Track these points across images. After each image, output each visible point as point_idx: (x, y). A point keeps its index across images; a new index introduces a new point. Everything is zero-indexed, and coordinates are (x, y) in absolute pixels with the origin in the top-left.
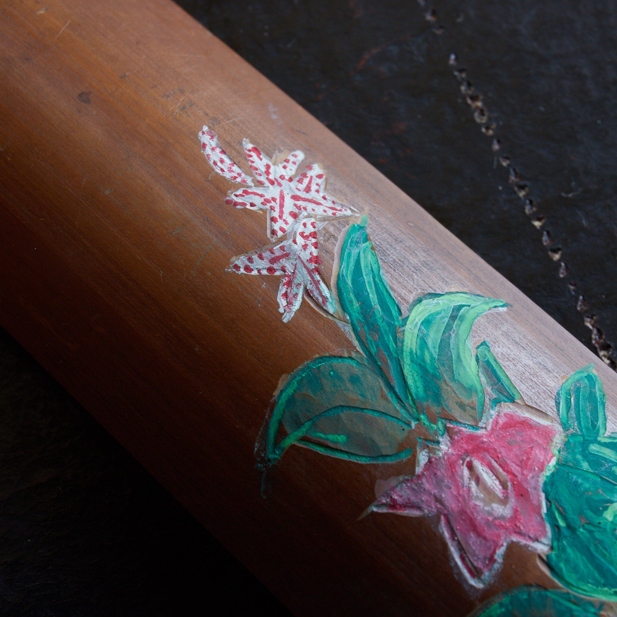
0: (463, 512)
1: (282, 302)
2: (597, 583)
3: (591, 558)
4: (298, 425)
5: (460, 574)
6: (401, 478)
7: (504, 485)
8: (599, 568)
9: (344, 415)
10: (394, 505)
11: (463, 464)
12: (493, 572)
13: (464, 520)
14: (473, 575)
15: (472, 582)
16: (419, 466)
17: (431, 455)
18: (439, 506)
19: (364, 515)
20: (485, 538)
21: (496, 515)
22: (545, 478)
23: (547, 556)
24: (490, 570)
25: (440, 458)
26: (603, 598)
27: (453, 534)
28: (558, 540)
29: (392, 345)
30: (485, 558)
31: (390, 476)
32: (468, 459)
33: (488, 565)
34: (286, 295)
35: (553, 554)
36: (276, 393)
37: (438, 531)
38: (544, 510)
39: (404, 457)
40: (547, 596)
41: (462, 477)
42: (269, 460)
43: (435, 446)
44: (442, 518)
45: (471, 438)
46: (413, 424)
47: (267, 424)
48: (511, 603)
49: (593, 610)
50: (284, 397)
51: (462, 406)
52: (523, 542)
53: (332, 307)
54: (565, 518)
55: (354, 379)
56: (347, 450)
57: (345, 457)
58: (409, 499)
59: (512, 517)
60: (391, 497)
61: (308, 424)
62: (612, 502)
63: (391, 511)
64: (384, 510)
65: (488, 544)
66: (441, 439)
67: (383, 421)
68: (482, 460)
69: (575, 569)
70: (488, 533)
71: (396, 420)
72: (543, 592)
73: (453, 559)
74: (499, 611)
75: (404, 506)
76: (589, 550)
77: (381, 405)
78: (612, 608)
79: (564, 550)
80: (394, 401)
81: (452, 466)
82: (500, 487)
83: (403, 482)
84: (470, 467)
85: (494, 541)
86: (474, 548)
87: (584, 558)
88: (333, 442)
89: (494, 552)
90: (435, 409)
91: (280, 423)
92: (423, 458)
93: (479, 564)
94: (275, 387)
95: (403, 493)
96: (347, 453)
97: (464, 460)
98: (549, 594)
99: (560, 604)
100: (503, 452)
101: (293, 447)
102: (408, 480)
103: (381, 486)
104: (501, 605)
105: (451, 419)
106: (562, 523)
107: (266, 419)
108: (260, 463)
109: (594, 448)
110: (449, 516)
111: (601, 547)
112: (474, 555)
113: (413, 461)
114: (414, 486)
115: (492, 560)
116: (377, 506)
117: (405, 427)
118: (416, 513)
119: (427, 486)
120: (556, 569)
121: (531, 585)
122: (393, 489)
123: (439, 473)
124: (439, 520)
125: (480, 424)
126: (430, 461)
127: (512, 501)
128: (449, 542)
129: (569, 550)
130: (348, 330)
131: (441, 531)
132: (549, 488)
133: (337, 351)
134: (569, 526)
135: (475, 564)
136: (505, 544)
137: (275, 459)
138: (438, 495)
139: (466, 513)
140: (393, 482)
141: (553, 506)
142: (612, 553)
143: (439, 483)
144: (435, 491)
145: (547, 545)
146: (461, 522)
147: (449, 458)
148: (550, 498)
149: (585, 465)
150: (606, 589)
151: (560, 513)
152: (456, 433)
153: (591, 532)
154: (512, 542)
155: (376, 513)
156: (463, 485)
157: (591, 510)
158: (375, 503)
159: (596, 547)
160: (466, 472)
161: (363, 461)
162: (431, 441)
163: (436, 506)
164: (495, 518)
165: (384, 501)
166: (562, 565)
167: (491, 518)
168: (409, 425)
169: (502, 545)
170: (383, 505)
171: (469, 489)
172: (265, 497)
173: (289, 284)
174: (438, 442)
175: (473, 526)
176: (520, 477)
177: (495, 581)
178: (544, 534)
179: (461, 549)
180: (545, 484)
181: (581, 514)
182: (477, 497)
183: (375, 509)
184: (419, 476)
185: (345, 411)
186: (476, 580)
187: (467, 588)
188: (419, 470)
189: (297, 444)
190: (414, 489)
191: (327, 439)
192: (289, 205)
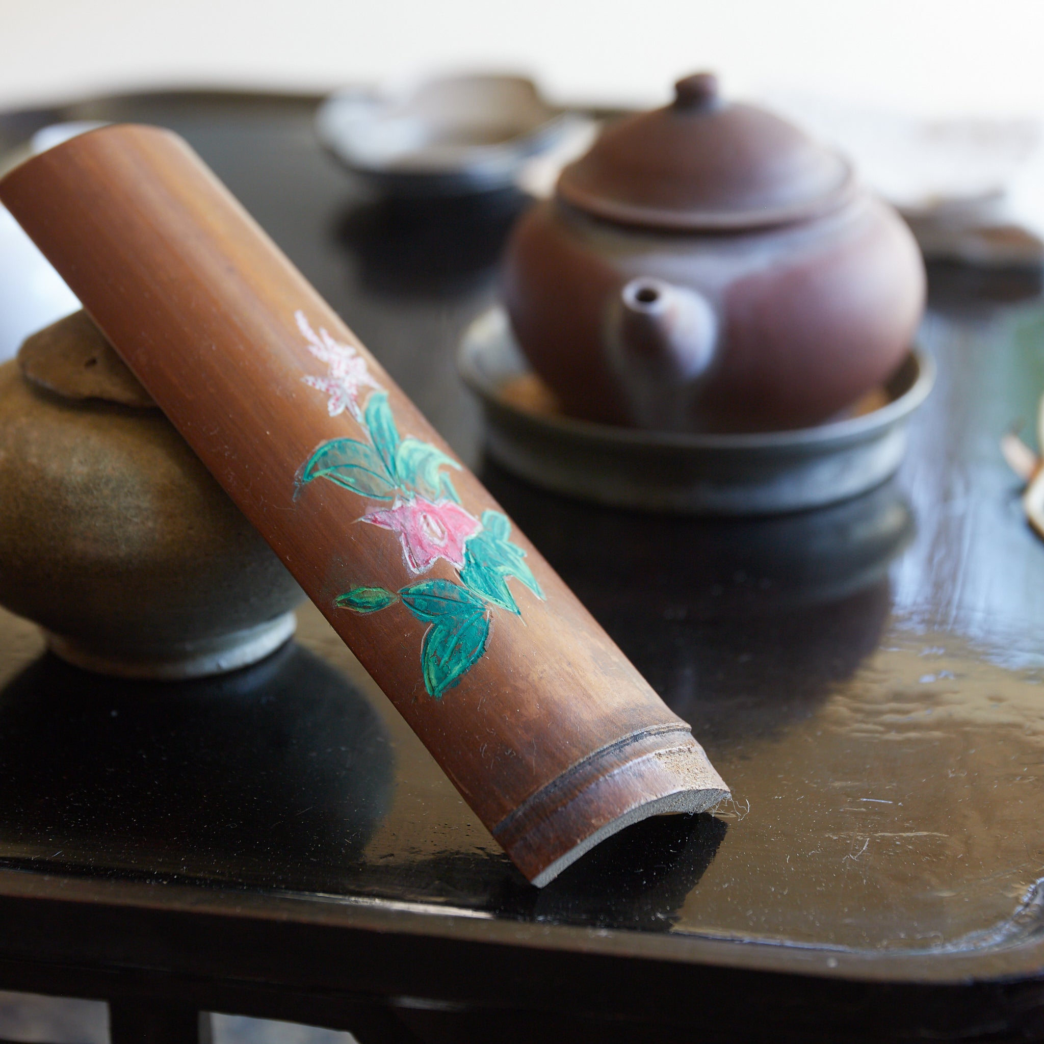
0: (415, 535)
1: (331, 407)
2: (485, 592)
3: (486, 582)
4: (326, 466)
5: (407, 564)
6: (383, 509)
7: (443, 532)
8: (490, 588)
9: (355, 470)
10: (375, 521)
11: (421, 514)
12: (427, 568)
13: (415, 539)
14: (414, 567)
15: (412, 569)
16: (395, 506)
17: (404, 504)
18: (402, 528)
19: (356, 521)
20: (425, 551)
21: (435, 543)
22: (467, 539)
23: (460, 571)
24: (425, 567)
25: (408, 507)
26: (489, 600)
27: (407, 543)
28: (469, 567)
29: (392, 450)
30: (424, 560)
31: (376, 506)
32: (425, 514)
33: (424, 564)
34: (334, 404)
35: (464, 571)
36: (317, 447)
37: (399, 540)
38: (464, 551)
39: (387, 500)
40: (455, 588)
41: (419, 520)
42: (303, 481)
43: (406, 501)
44: (403, 534)
45: (429, 506)
46: (396, 487)
47: (307, 463)
48: (433, 585)
49: (481, 603)
50: (322, 451)
51: (426, 490)
52: (448, 560)
53: (360, 419)
54: (475, 560)
55: (366, 456)
56: (353, 486)
57: (351, 490)
58: (385, 520)
59: (444, 547)
60: (375, 517)
61: (332, 468)
62: (503, 564)
63: (372, 523)
64: (369, 522)
65: (427, 554)
66: (410, 500)
67: (379, 480)
68: (433, 517)
69: (475, 581)
70: (428, 549)
71: (386, 482)
72: (454, 586)
73: (404, 555)
74: (425, 588)
75: (380, 523)
76: (485, 578)
77: (379, 472)
78: (492, 606)
79: (471, 572)
80: (387, 474)
81: (414, 513)
82: (441, 532)
83: (383, 511)
84: (425, 517)
85: (431, 554)
86: (418, 553)
87: (481, 579)
88: (346, 481)
89: (430, 559)
90: (411, 485)
91: (316, 463)
92: (398, 504)
93: (419, 562)
94: (317, 444)
95: (382, 516)
96: (353, 488)
97: (422, 513)
98: (457, 588)
99: (462, 594)
100: (446, 519)
101: (320, 477)
102: (387, 511)
103: (370, 510)
104: (427, 585)
105: (419, 494)
106: (472, 561)
107: (307, 460)
108: (297, 481)
109: (498, 542)
110: (407, 535)
111: (493, 579)
112: (417, 556)
113: (391, 504)
114: (390, 515)
115: (427, 562)
116: (365, 519)
117: (392, 487)
118: (387, 528)
119: (397, 517)
120: (464, 578)
121: (448, 581)
122: (377, 513)
123: (406, 514)
124: (401, 535)
125: (436, 502)
126: (402, 507)
127: (446, 541)
128: (404, 547)
129: (473, 573)
130: (367, 433)
131: (400, 540)
132: (469, 544)
133: (358, 439)
134: (476, 564)
135: (417, 561)
136: (437, 558)
137: (307, 481)
138: (403, 523)
139: (418, 536)
140: (377, 509)
141: (469, 552)
142: (499, 584)
143: (405, 518)
144: (402, 521)
145: (462, 566)
146: (414, 539)
147: (413, 509)
148: (468, 548)
149: (493, 545)
150: (491, 597)
151: (473, 557)
152: (421, 500)
153: (488, 571)
154: (442, 558)
155: (364, 522)
156: (419, 523)
157: (491, 563)
158: (364, 517)
159: (490, 578)
160: (422, 519)
161: (362, 495)
162: (404, 498)
163: (401, 528)
164: (434, 544)
165: (370, 517)
166: (468, 578)
167: (431, 544)
168: (393, 486)
169: (435, 557)
170: (369, 519)
171: (422, 527)
172: (294, 501)
173: (337, 399)
174: (408, 500)
175: (420, 543)
176: (453, 533)
177: (426, 573)
178: (461, 561)
179: (410, 551)
180: (467, 541)
181: (484, 561)
182: (426, 532)
183: (363, 520)
184: (394, 511)
185: (357, 468)
186: (416, 569)
187: (409, 572)
188: (394, 508)
189: (323, 476)
190: (389, 517)
191: (343, 479)
192: (343, 367)
